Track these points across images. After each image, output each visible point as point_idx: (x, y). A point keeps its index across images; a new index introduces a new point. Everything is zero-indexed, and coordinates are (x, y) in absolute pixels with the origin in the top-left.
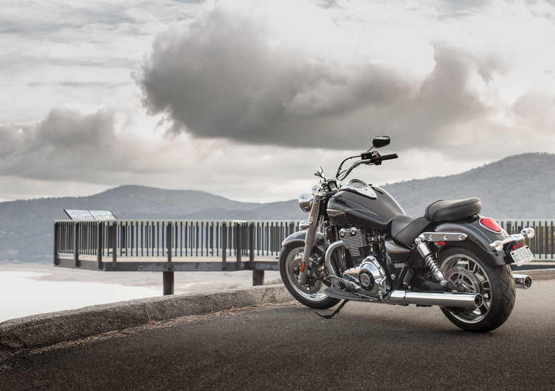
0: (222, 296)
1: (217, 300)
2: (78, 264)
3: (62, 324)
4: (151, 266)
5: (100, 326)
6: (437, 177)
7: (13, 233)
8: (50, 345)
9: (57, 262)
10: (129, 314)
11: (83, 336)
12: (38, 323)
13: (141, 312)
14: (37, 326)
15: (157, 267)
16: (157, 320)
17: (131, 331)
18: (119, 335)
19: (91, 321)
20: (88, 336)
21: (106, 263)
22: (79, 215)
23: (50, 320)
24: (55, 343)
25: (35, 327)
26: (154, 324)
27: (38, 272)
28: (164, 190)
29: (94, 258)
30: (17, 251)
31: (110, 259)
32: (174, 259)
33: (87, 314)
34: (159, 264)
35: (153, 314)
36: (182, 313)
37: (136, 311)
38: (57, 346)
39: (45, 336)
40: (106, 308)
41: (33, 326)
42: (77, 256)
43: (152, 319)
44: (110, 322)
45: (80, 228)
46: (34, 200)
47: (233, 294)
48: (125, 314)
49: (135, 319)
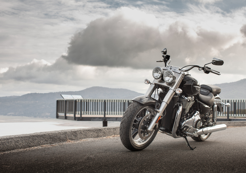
0: (108, 129)
1: (105, 131)
2: (66, 118)
3: (18, 141)
4: (97, 119)
5: (40, 142)
6: (226, 83)
7: (48, 106)
8: (10, 150)
9: (57, 117)
10: (57, 136)
11: (30, 146)
12: (5, 139)
13: (64, 136)
14: (4, 141)
15: (99, 119)
16: (72, 140)
17: (56, 145)
18: (49, 146)
19: (36, 139)
20: (33, 146)
21: (78, 117)
22: (67, 97)
23: (12, 138)
24: (13, 149)
25: (3, 141)
26: (70, 142)
27: (58, 122)
28: (110, 89)
29: (72, 115)
30: (50, 114)
31: (79, 116)
32: (107, 116)
33: (34, 136)
34: (100, 118)
35: (70, 137)
36: (86, 137)
37: (61, 135)
38: (14, 151)
39: (8, 146)
40: (45, 133)
41: (2, 141)
42: (65, 114)
43: (69, 139)
44: (46, 140)
45: (68, 103)
46: (57, 92)
47: (114, 129)
48: (55, 136)
49: (60, 139)
